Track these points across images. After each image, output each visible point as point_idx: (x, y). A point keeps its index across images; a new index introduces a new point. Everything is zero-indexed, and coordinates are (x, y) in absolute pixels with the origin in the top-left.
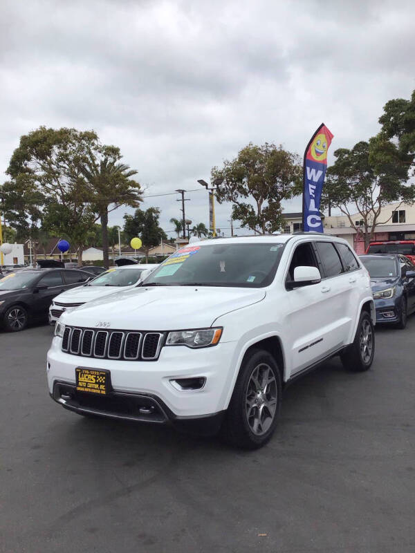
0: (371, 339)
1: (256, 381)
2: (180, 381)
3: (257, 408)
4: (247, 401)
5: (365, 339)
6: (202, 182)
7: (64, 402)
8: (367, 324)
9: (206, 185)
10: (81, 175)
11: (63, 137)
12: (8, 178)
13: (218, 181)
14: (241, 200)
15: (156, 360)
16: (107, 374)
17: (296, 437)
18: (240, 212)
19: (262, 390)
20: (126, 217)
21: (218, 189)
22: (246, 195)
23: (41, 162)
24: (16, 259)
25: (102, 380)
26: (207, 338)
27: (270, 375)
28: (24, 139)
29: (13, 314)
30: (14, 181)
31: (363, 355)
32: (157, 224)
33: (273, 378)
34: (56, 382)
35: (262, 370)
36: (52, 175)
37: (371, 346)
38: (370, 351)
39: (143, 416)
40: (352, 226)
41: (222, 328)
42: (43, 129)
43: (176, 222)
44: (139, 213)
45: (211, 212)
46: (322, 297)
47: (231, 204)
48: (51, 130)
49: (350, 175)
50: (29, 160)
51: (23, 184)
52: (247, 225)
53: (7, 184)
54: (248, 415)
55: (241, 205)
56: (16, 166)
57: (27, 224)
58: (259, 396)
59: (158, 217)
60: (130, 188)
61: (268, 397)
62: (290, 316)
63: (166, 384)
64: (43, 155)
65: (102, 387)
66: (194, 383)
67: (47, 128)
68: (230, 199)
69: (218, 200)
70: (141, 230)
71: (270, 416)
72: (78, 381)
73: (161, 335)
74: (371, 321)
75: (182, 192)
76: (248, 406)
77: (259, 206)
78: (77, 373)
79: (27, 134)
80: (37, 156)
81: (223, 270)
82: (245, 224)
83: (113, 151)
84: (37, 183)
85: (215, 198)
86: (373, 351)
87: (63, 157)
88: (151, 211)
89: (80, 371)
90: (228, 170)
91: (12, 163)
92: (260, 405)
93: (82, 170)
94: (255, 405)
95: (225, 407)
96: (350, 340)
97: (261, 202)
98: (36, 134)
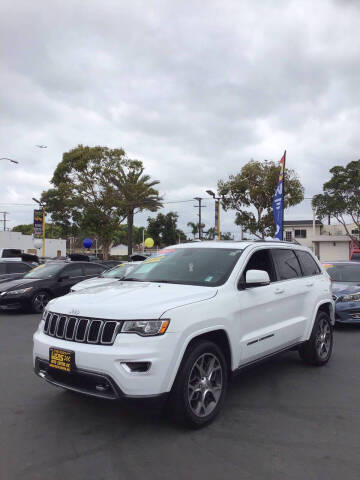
0: (329, 337)
1: (200, 368)
2: (130, 364)
3: (201, 393)
4: (190, 386)
5: (323, 337)
6: (210, 193)
7: (43, 376)
8: (325, 323)
9: (213, 194)
10: (111, 185)
11: (96, 153)
12: (52, 186)
13: (224, 192)
14: (244, 208)
15: (111, 345)
16: (72, 355)
17: (236, 421)
18: (243, 219)
19: (207, 377)
20: (149, 220)
21: (224, 199)
22: (248, 204)
23: (80, 173)
24: (59, 252)
25: (68, 359)
26: (155, 328)
27: (216, 363)
28: (66, 155)
29: (39, 298)
30: (57, 188)
31: (320, 351)
32: (175, 226)
33: (219, 367)
34: (37, 358)
35: (207, 359)
36: (88, 184)
37: (329, 343)
38: (328, 349)
39: (99, 393)
40: (348, 234)
41: (169, 320)
42: (80, 147)
43: (193, 225)
44: (160, 216)
45: (217, 218)
46: (275, 297)
47: (235, 211)
48: (87, 148)
49: (345, 189)
50: (69, 172)
51: (63, 191)
52: (248, 230)
53: (50, 191)
54: (190, 399)
55: (244, 213)
56: (60, 176)
57: (69, 223)
58: (204, 381)
59: (176, 221)
60: (150, 196)
61: (213, 383)
62: (240, 313)
63: (117, 366)
64: (82, 168)
65: (68, 365)
66: (141, 367)
67: (84, 146)
68: (234, 207)
69: (224, 208)
70: (162, 230)
71: (214, 400)
72: (50, 359)
73: (118, 324)
74: (329, 320)
75: (200, 200)
76: (191, 390)
77: (259, 214)
78: (50, 352)
79: (68, 151)
80: (76, 169)
81: (191, 270)
82: (246, 228)
83: (137, 164)
84: (75, 190)
85: (221, 206)
86: (331, 349)
87: (97, 170)
88: (170, 215)
89: (53, 351)
90: (232, 183)
91: (56, 174)
92: (203, 390)
93: (113, 180)
94: (198, 390)
95: (168, 390)
96: (306, 336)
97: (262, 210)
98: (75, 151)
